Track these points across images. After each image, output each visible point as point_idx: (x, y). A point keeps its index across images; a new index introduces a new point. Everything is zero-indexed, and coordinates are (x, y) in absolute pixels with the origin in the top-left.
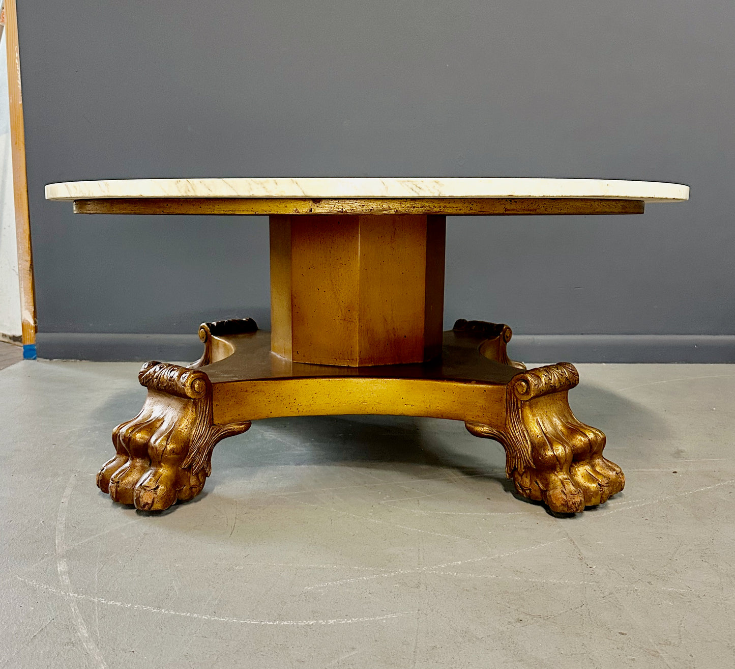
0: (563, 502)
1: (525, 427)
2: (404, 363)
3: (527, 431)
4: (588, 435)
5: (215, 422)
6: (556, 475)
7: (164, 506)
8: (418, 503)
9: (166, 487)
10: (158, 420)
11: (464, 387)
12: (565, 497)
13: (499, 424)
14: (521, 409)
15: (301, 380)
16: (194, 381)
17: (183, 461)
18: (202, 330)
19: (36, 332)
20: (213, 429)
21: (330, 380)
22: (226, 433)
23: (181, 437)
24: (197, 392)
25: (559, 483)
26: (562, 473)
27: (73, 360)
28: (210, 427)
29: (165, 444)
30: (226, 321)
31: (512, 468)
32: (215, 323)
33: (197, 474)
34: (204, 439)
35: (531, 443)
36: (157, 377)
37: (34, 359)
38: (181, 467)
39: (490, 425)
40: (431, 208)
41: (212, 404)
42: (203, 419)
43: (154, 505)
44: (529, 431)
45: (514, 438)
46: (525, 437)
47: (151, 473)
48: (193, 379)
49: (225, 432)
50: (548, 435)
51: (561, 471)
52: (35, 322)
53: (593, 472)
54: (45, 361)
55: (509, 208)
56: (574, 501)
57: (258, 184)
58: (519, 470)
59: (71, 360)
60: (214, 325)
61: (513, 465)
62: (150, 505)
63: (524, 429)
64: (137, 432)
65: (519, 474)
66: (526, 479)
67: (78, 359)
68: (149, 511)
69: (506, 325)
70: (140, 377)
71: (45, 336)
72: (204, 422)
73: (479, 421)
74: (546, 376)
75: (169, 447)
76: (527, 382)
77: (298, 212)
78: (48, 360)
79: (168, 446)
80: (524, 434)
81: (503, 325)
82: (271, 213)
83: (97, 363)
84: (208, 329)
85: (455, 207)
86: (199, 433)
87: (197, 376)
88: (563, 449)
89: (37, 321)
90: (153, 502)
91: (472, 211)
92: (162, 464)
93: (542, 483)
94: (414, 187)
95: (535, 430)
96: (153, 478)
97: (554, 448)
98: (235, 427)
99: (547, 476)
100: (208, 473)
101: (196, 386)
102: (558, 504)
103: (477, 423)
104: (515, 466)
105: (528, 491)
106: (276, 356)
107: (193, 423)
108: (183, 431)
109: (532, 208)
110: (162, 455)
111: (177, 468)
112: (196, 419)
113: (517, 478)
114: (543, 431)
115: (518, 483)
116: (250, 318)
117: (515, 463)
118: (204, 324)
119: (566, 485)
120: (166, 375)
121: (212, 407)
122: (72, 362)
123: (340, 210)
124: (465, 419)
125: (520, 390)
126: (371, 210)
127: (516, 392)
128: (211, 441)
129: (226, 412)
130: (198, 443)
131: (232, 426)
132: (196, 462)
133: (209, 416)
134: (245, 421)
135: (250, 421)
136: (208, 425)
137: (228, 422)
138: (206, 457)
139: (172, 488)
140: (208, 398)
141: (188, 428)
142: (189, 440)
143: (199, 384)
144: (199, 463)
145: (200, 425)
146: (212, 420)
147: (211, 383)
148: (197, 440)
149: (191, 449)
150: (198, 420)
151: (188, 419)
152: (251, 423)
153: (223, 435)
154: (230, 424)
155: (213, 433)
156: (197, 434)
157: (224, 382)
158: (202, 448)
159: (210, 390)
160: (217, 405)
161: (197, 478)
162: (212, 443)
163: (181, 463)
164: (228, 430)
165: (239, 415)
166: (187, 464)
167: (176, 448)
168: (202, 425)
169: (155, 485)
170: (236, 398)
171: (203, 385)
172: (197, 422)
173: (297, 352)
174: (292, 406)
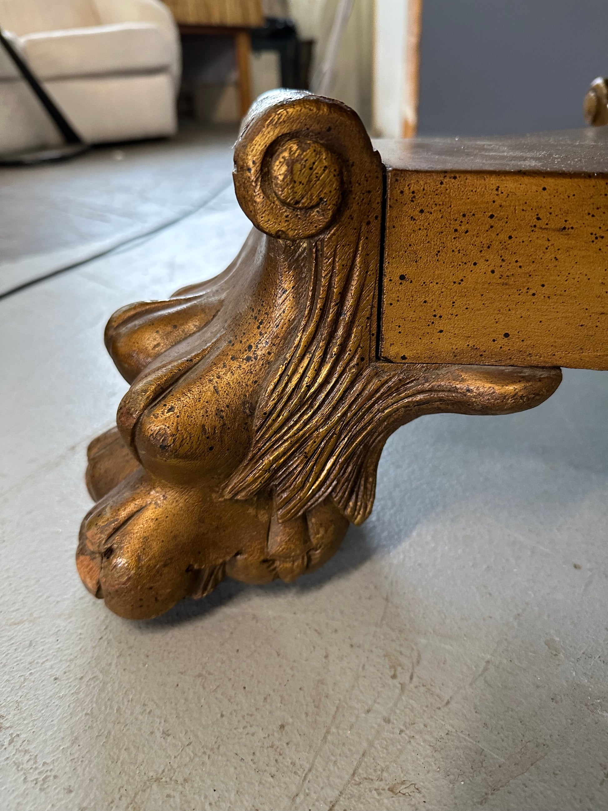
5: (390, 350)
17: (227, 476)
33: (299, 522)
34: (325, 410)
38: (220, 495)
49: (426, 395)
86: (298, 387)
92: (149, 471)
98: (473, 383)
100: (353, 516)
107: (281, 340)
112: (292, 328)
128: (367, 418)
129: (445, 316)
130: (296, 423)
131: (463, 380)
132: (290, 486)
133: (357, 323)
134: (531, 367)
135: (558, 368)
136: (354, 356)
137: (450, 358)
138: (340, 469)
139: (165, 565)
140: (359, 240)
141: (256, 358)
142: (253, 409)
143: (291, 164)
144: (303, 487)
145: (308, 356)
146: (374, 338)
147: (383, 168)
148: (285, 413)
149: (258, 442)
150: (299, 335)
151: (261, 323)
152: (559, 379)
153: (419, 403)
154: (457, 367)
155: (377, 391)
156: (289, 389)
157: (452, 172)
158: (318, 441)
159: (369, 203)
160: (402, 277)
161: (296, 533)
162: (369, 423)
163: (220, 483)
164: (443, 391)
165: (507, 335)
166: (245, 488)
167: (173, 435)
168: (319, 353)
169: (103, 542)
170: (506, 257)
171: (318, 170)
172: (296, 342)
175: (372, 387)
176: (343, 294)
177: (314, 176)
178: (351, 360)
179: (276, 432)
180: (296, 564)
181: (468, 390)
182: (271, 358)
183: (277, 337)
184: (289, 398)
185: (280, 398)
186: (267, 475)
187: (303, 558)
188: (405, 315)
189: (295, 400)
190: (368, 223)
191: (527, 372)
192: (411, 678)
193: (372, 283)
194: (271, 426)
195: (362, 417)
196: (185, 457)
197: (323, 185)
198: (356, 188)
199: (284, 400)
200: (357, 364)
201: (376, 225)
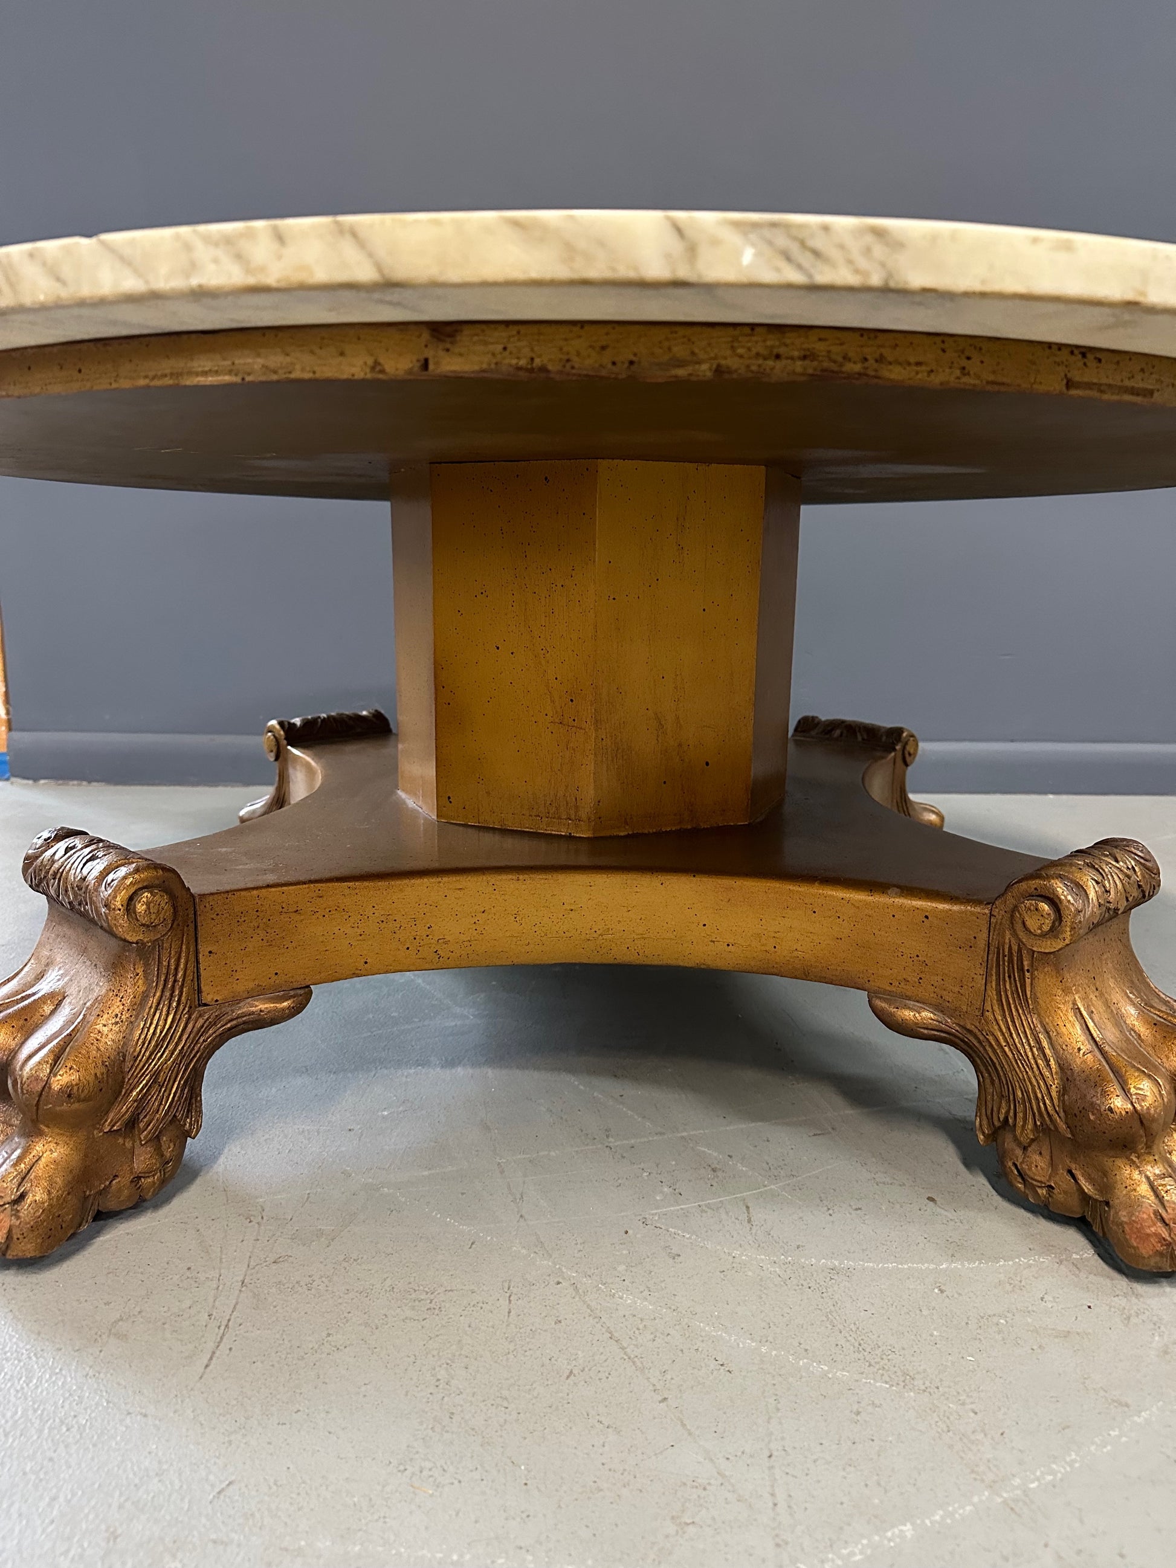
0: (1159, 1247)
1: (1041, 1023)
2: (703, 826)
3: (1048, 1033)
5: (207, 998)
6: (1134, 1162)
7: (43, 1247)
8: (749, 1221)
9: (52, 1195)
10: (52, 994)
11: (867, 904)
12: (1165, 1234)
13: (964, 1008)
14: (1032, 975)
15: (445, 879)
16: (135, 893)
17: (107, 1113)
18: (270, 734)
19: (10, 729)
20: (200, 1016)
21: (521, 877)
22: (238, 1024)
23: (98, 1049)
24: (143, 925)
26: (1151, 1158)
27: (75, 782)
28: (191, 1011)
29: (49, 1073)
30: (324, 715)
31: (997, 1124)
32: (297, 721)
33: (156, 1140)
34: (171, 1047)
35: (1060, 1066)
36: (55, 874)
37: (7, 779)
38: (101, 1130)
39: (937, 1008)
40: (835, 362)
41: (197, 952)
42: (167, 994)
43: (13, 1245)
44: (1053, 1034)
45: (1006, 1049)
46: (1041, 1049)
47: (12, 1153)
48: (133, 890)
49: (234, 1022)
50: (1107, 1048)
51: (1149, 1153)
52: (8, 713)
54: (27, 784)
55: (1077, 379)
57: (216, 244)
58: (1018, 1131)
59: (71, 783)
60: (294, 724)
61: (1002, 1117)
63: (1039, 1028)
65: (1016, 1139)
66: (1038, 1157)
67: (84, 780)
69: (907, 730)
71: (25, 738)
72: (171, 1002)
73: (908, 993)
74: (1097, 883)
75: (58, 1081)
76: (1054, 902)
77: (382, 371)
78: (30, 782)
79: (53, 1079)
80: (1039, 1043)
81: (900, 731)
82: (292, 376)
83: (120, 788)
84: (282, 733)
85: (912, 360)
86: (154, 1033)
87: (142, 880)
88: (1155, 1090)
89: (11, 709)
90: (9, 1236)
91: (965, 379)
92: (42, 1127)
93: (1090, 1179)
94: (795, 249)
95: (1074, 1035)
97: (1133, 1091)
98: (262, 1006)
99: (1108, 1162)
100: (191, 1130)
101: (140, 908)
102: (1145, 1250)
103: (904, 999)
104: (1006, 1119)
105: (1043, 1192)
106: (404, 803)
107: (138, 1006)
108: (105, 1030)
109: (1141, 385)
110: (37, 1105)
111: (89, 1133)
112: (145, 996)
113: (1013, 1150)
114: (1092, 1037)
115: (1015, 1165)
116: (376, 711)
117: (1008, 1112)
118: (273, 723)
120: (72, 872)
121: (197, 959)
122: (73, 785)
123: (522, 362)
124: (867, 985)
125: (1032, 923)
126: (631, 363)
127: (1019, 926)
128: (196, 1049)
129: (239, 970)
130: (153, 1060)
131: (256, 1006)
132: (150, 1111)
133: (185, 985)
134: (293, 989)
135: (308, 987)
136: (186, 1007)
137: (245, 995)
138: (181, 1091)
139: (69, 1194)
140: (183, 935)
141: (122, 1021)
142: (124, 1056)
143: (148, 904)
144: (158, 1110)
145: (158, 1012)
146: (196, 992)
147: (192, 895)
148: (147, 1054)
149: (129, 1079)
150: (151, 999)
151: (122, 998)
152: (311, 992)
153: (230, 1029)
154: (250, 999)
155: (202, 1026)
156: (149, 1037)
157: (231, 891)
158: (167, 1071)
159: (188, 915)
160: (210, 952)
161: (155, 1150)
162: (197, 1052)
163: (101, 1120)
164: (246, 1016)
165: (276, 974)
166: (120, 1119)
167: (77, 1085)
168: (165, 1009)
169: (15, 1190)
170: (269, 931)
171: (163, 905)
172: (149, 1005)
173: (449, 798)
174: (422, 943)
175: (198, 1025)
176: (176, 969)
177: (160, 909)
178: (184, 1009)
179: (141, 1070)
180: (156, 1178)
181: (261, 1011)
182: (133, 1019)
183: (135, 1004)
184: (150, 1043)
185: (144, 1043)
186: (135, 1104)
187: (160, 1172)
188: (214, 974)
189: (153, 1043)
190: (188, 926)
191: (292, 993)
192: (262, 1218)
193: (192, 958)
194: (138, 1065)
195: (193, 1049)
196: (85, 1100)
197: (165, 912)
198: (180, 908)
199: (146, 1045)
200: (188, 1011)
201: (192, 926)
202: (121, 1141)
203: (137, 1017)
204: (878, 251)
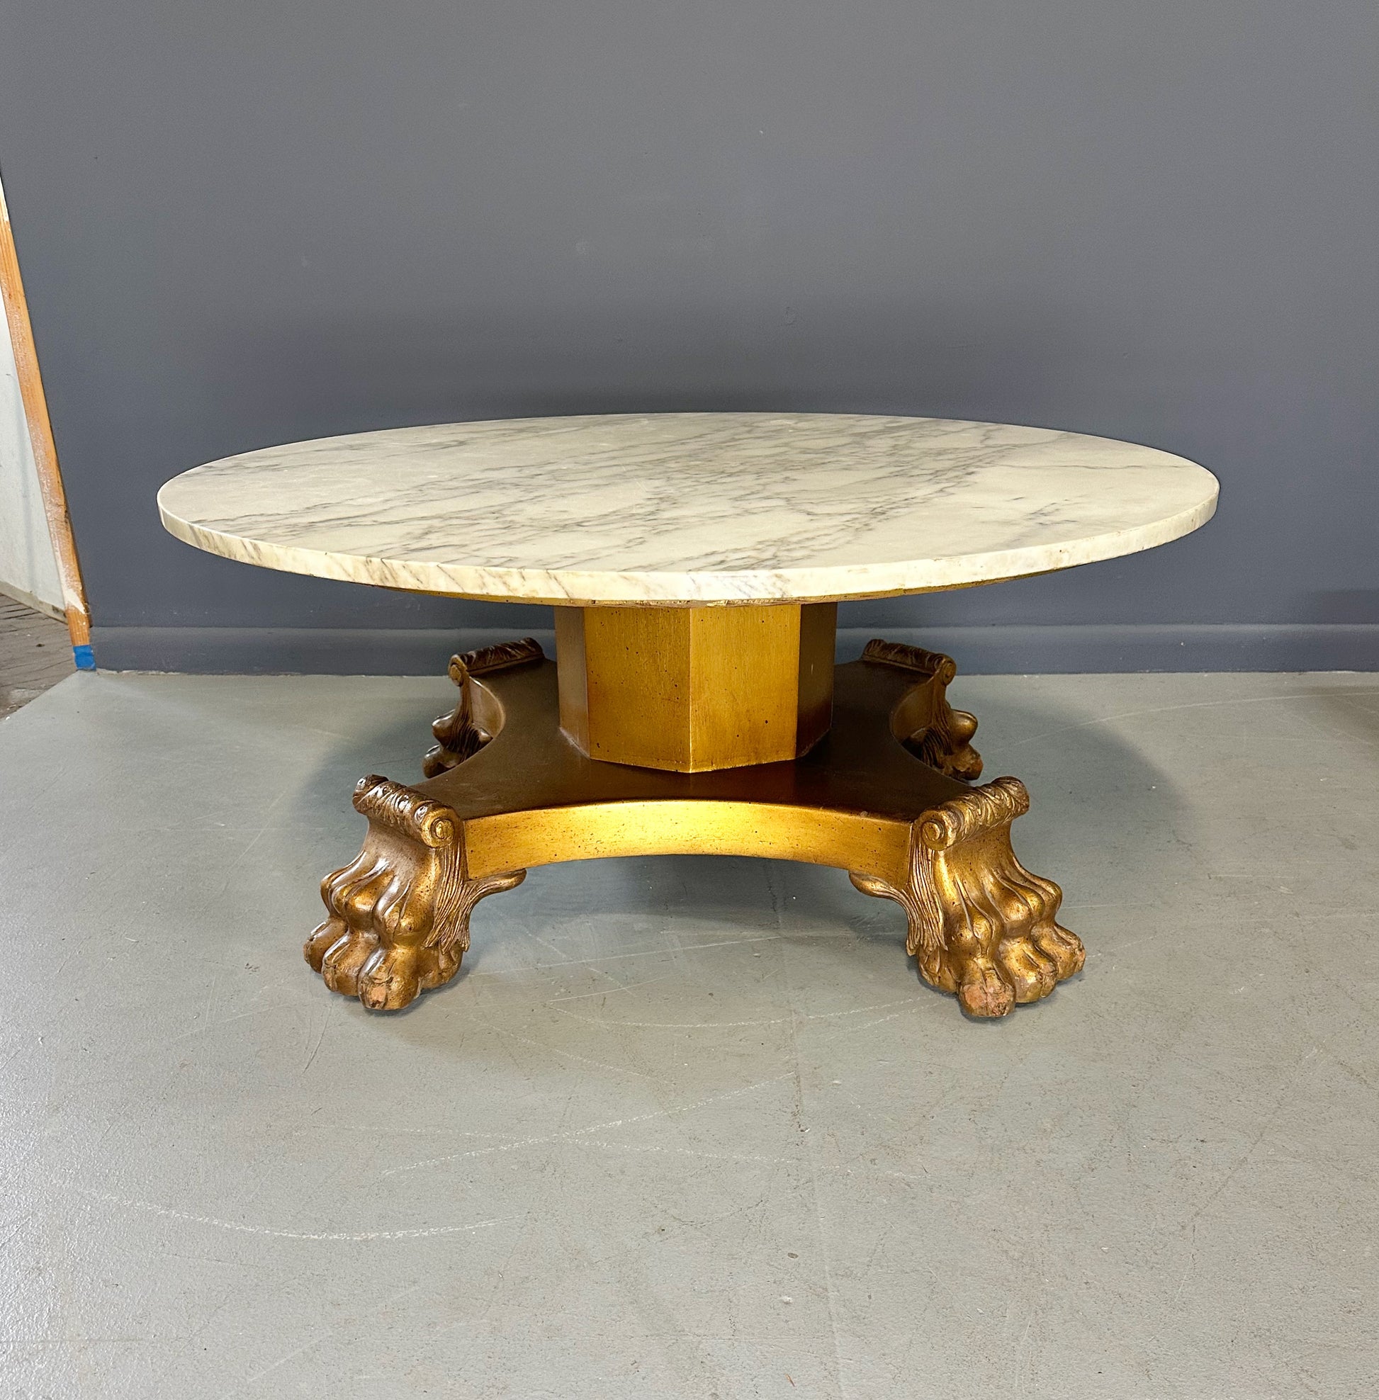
0: (980, 1004)
1: (936, 889)
3: (938, 894)
4: (1029, 901)
5: (471, 876)
6: (975, 962)
7: (402, 1005)
9: (404, 978)
10: (385, 873)
11: (848, 821)
12: (984, 997)
13: (898, 880)
14: (932, 861)
16: (434, 822)
17: (426, 938)
18: (454, 666)
20: (468, 886)
22: (488, 890)
23: (421, 905)
24: (439, 838)
25: (979, 975)
26: (985, 960)
28: (463, 884)
29: (397, 917)
31: (916, 943)
32: (474, 654)
33: (449, 952)
34: (455, 903)
35: (944, 913)
36: (380, 806)
38: (423, 946)
39: (886, 879)
41: (465, 851)
42: (452, 875)
43: (388, 1004)
44: (941, 895)
45: (919, 903)
46: (935, 903)
47: (380, 957)
48: (433, 819)
49: (485, 889)
50: (969, 902)
51: (983, 957)
53: (1033, 954)
56: (997, 1002)
58: (925, 947)
60: (470, 657)
62: (382, 1004)
63: (935, 892)
64: (355, 895)
65: (924, 951)
66: (933, 961)
68: (380, 1010)
69: (946, 657)
70: (355, 802)
72: (453, 880)
73: (870, 872)
75: (404, 923)
79: (402, 920)
80: (934, 899)
81: (940, 656)
84: (464, 665)
86: (447, 896)
87: (437, 814)
88: (988, 925)
90: (386, 999)
92: (395, 944)
95: (950, 891)
96: (383, 966)
97: (975, 925)
98: (502, 881)
99: (963, 962)
100: (465, 948)
101: (438, 830)
102: (975, 1005)
103: (867, 876)
104: (920, 940)
105: (935, 979)
106: (566, 740)
107: (438, 882)
108: (422, 894)
110: (395, 933)
111: (418, 948)
112: (441, 877)
113: (923, 957)
114: (962, 895)
115: (923, 965)
116: (532, 640)
117: (920, 937)
118: (457, 656)
119: (988, 980)
120: (392, 806)
121: (465, 854)
124: (848, 867)
125: (930, 835)
127: (925, 836)
128: (467, 903)
129: (487, 861)
130: (447, 910)
131: (496, 881)
132: (446, 937)
133: (460, 869)
134: (516, 871)
135: (524, 869)
136: (461, 881)
137: (491, 875)
138: (460, 926)
140: (458, 843)
141: (430, 890)
142: (433, 908)
143: (442, 827)
144: (450, 937)
145: (448, 885)
146: (466, 873)
148: (444, 906)
149: (435, 921)
150: (445, 878)
151: (429, 877)
152: (526, 873)
153: (484, 893)
154: (493, 876)
156: (444, 898)
158: (453, 916)
159: (460, 831)
160: (472, 851)
161: (448, 958)
162: (468, 905)
163: (423, 941)
164: (490, 887)
165: (507, 862)
166: (432, 941)
167: (413, 923)
168: (451, 884)
169: (387, 976)
170: (501, 838)
171: (449, 827)
172: (444, 881)
173: (598, 744)
174: (588, 843)
175: (468, 891)
176: (455, 861)
177: (448, 829)
178: (460, 883)
179: (441, 915)
180: (450, 972)
182: (436, 888)
184: (445, 900)
185: (442, 901)
186: (439, 933)
187: (452, 970)
188: (474, 863)
190: (460, 837)
193: (463, 855)
194: (439, 913)
195: (465, 904)
196: (417, 931)
197: (450, 831)
198: (456, 828)
199: (444, 902)
201: (462, 837)
202: (432, 952)
203: (437, 887)
204: (779, 584)
